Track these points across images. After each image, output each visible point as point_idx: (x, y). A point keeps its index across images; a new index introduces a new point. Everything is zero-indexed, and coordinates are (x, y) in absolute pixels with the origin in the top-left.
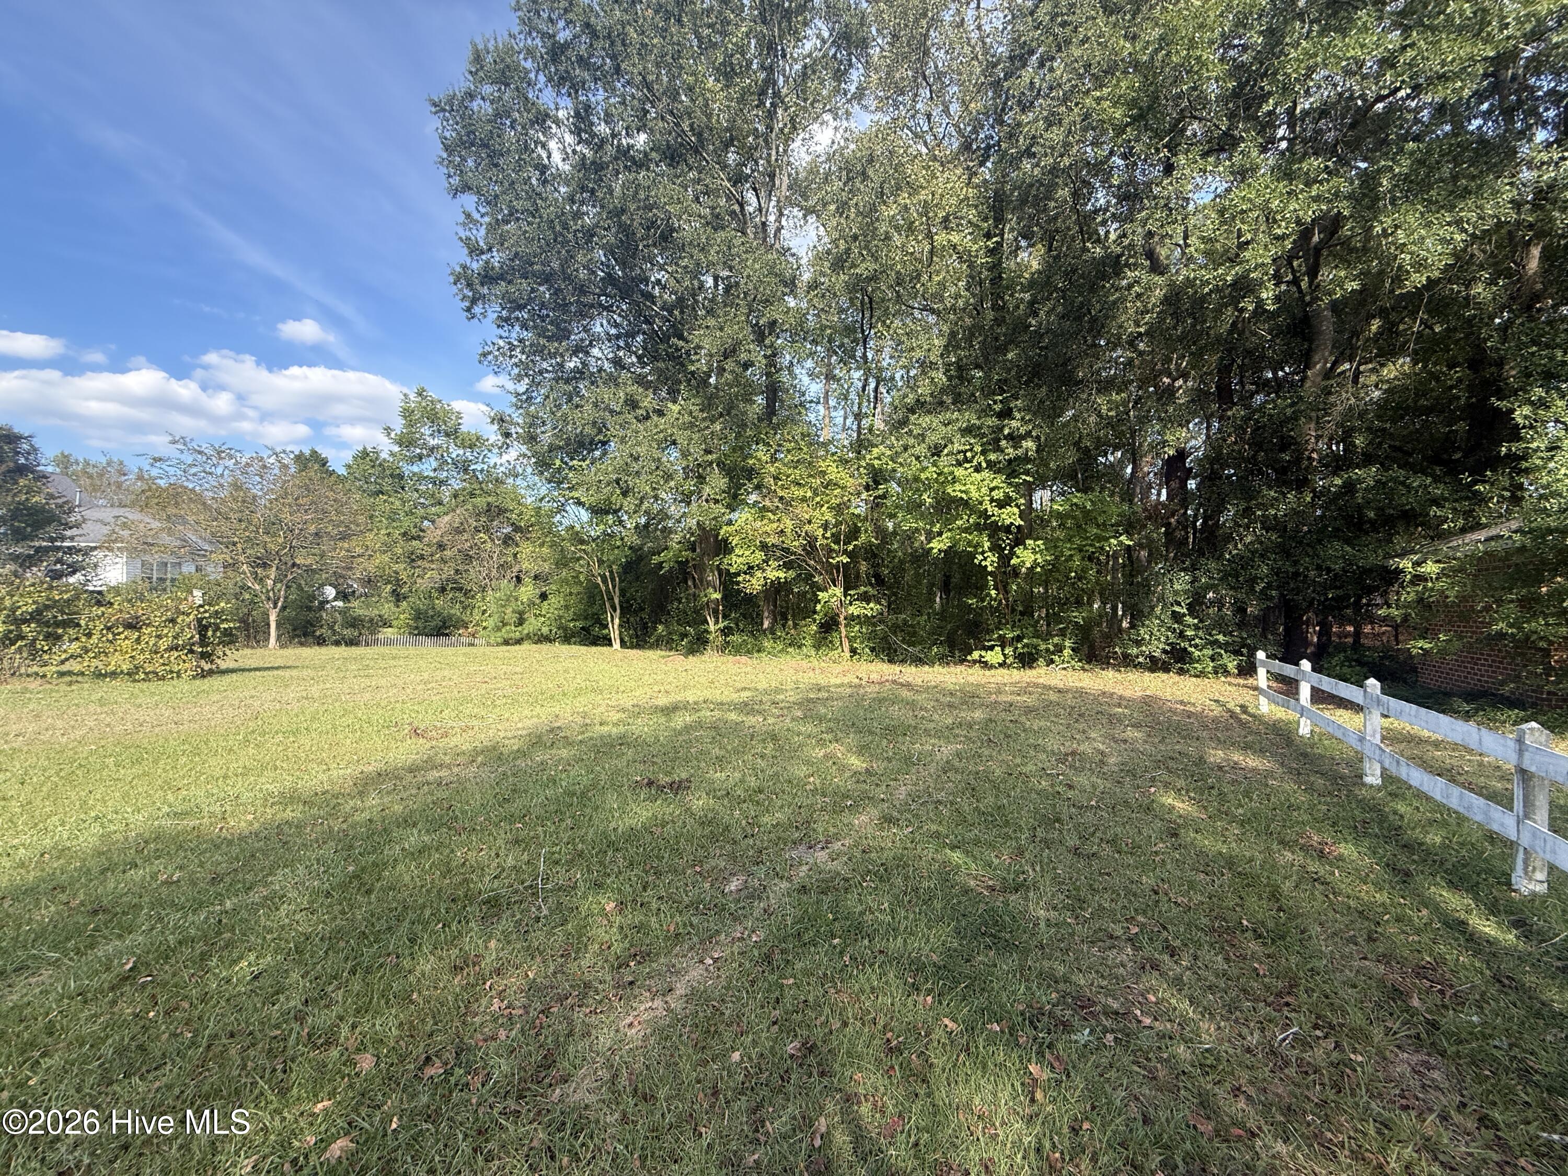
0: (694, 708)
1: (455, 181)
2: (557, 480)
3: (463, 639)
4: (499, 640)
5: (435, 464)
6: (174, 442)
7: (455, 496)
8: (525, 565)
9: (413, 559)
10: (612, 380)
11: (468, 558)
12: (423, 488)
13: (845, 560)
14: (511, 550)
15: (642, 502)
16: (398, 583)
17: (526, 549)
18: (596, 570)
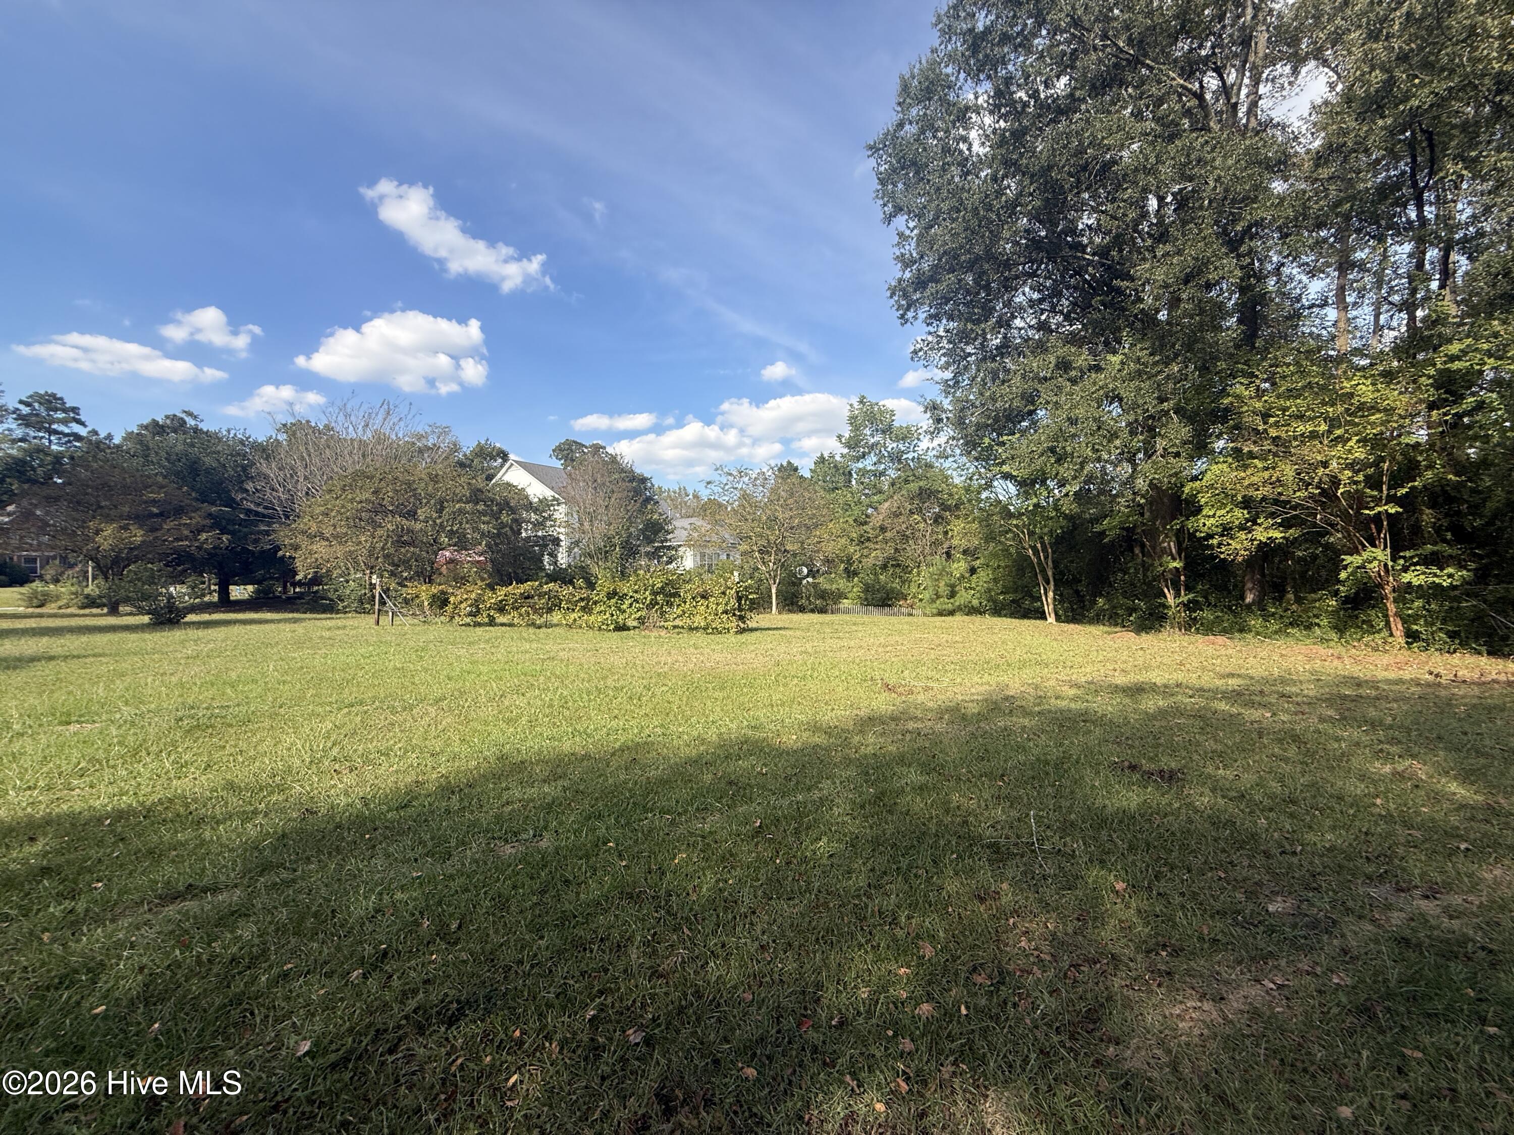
0: (1166, 690)
1: (889, 208)
2: (986, 457)
3: (903, 610)
4: (935, 611)
5: (875, 459)
6: (717, 469)
7: (893, 484)
8: (955, 542)
9: (863, 541)
10: (1041, 348)
11: (905, 538)
12: (867, 480)
13: (1393, 509)
14: (940, 529)
15: (1082, 468)
16: (849, 561)
17: (957, 526)
18: (1027, 542)
